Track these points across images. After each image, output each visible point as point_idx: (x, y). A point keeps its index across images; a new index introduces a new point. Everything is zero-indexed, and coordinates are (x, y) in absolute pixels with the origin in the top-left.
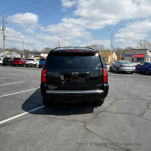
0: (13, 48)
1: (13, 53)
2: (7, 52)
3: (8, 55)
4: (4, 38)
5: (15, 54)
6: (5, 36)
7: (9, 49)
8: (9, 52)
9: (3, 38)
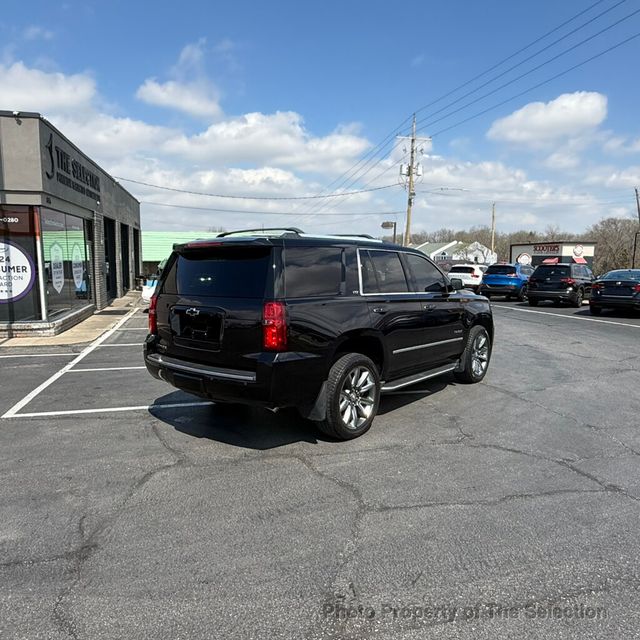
1: (471, 248)
2: (455, 242)
4: (410, 200)
5: (477, 251)
6: (413, 194)
7: (468, 231)
8: (460, 243)
9: (408, 201)
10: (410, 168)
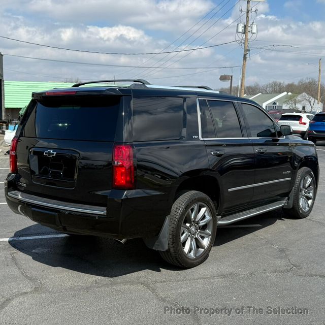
0: (307, 81)
1: (299, 98)
2: (285, 93)
3: (284, 102)
4: (245, 55)
5: (305, 101)
6: (249, 50)
7: (296, 83)
8: (290, 94)
9: (243, 56)
10: (245, 27)
